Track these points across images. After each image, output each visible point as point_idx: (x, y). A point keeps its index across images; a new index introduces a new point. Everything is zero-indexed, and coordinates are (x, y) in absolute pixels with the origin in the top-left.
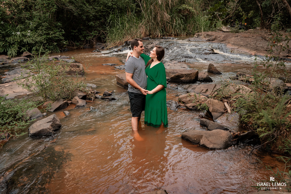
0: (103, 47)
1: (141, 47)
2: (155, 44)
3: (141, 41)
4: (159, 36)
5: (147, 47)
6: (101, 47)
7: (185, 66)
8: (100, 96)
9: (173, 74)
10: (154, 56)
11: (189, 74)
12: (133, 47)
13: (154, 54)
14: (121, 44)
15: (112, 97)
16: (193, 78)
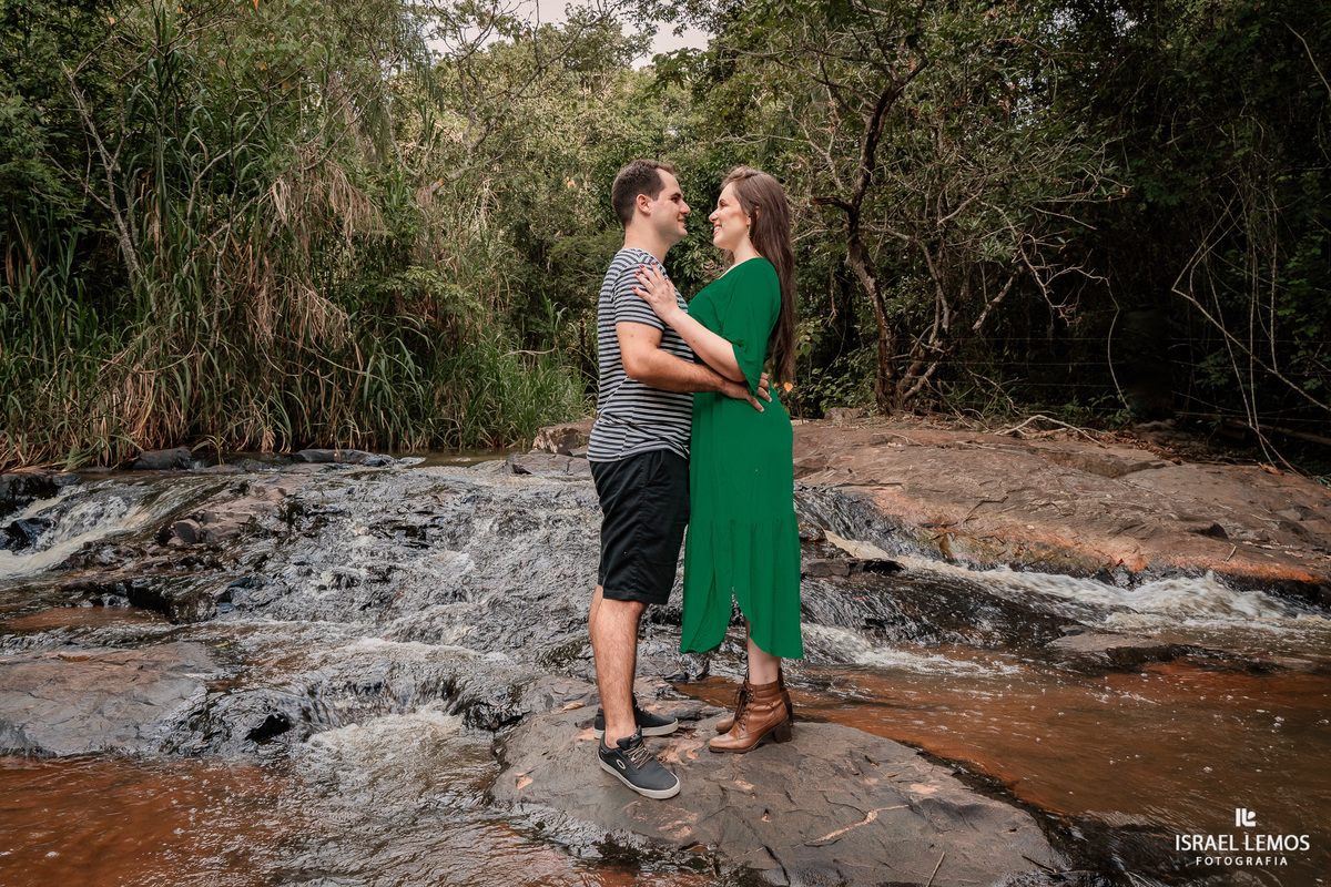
4: (264, 444)
5: (204, 519)
12: (633, 202)
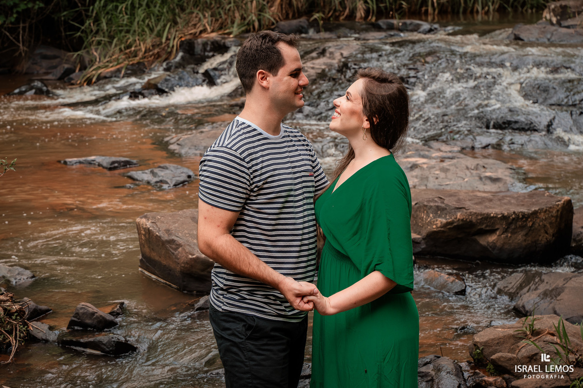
0: (69, 72)
1: (295, 74)
2: (337, 55)
3: (291, 43)
4: (359, 15)
6: (55, 67)
7: (501, 171)
8: (51, 328)
9: (437, 215)
10: (353, 122)
11: (525, 217)
12: (253, 77)
13: (353, 113)
14: (158, 56)
15: (118, 335)
16: (544, 238)
